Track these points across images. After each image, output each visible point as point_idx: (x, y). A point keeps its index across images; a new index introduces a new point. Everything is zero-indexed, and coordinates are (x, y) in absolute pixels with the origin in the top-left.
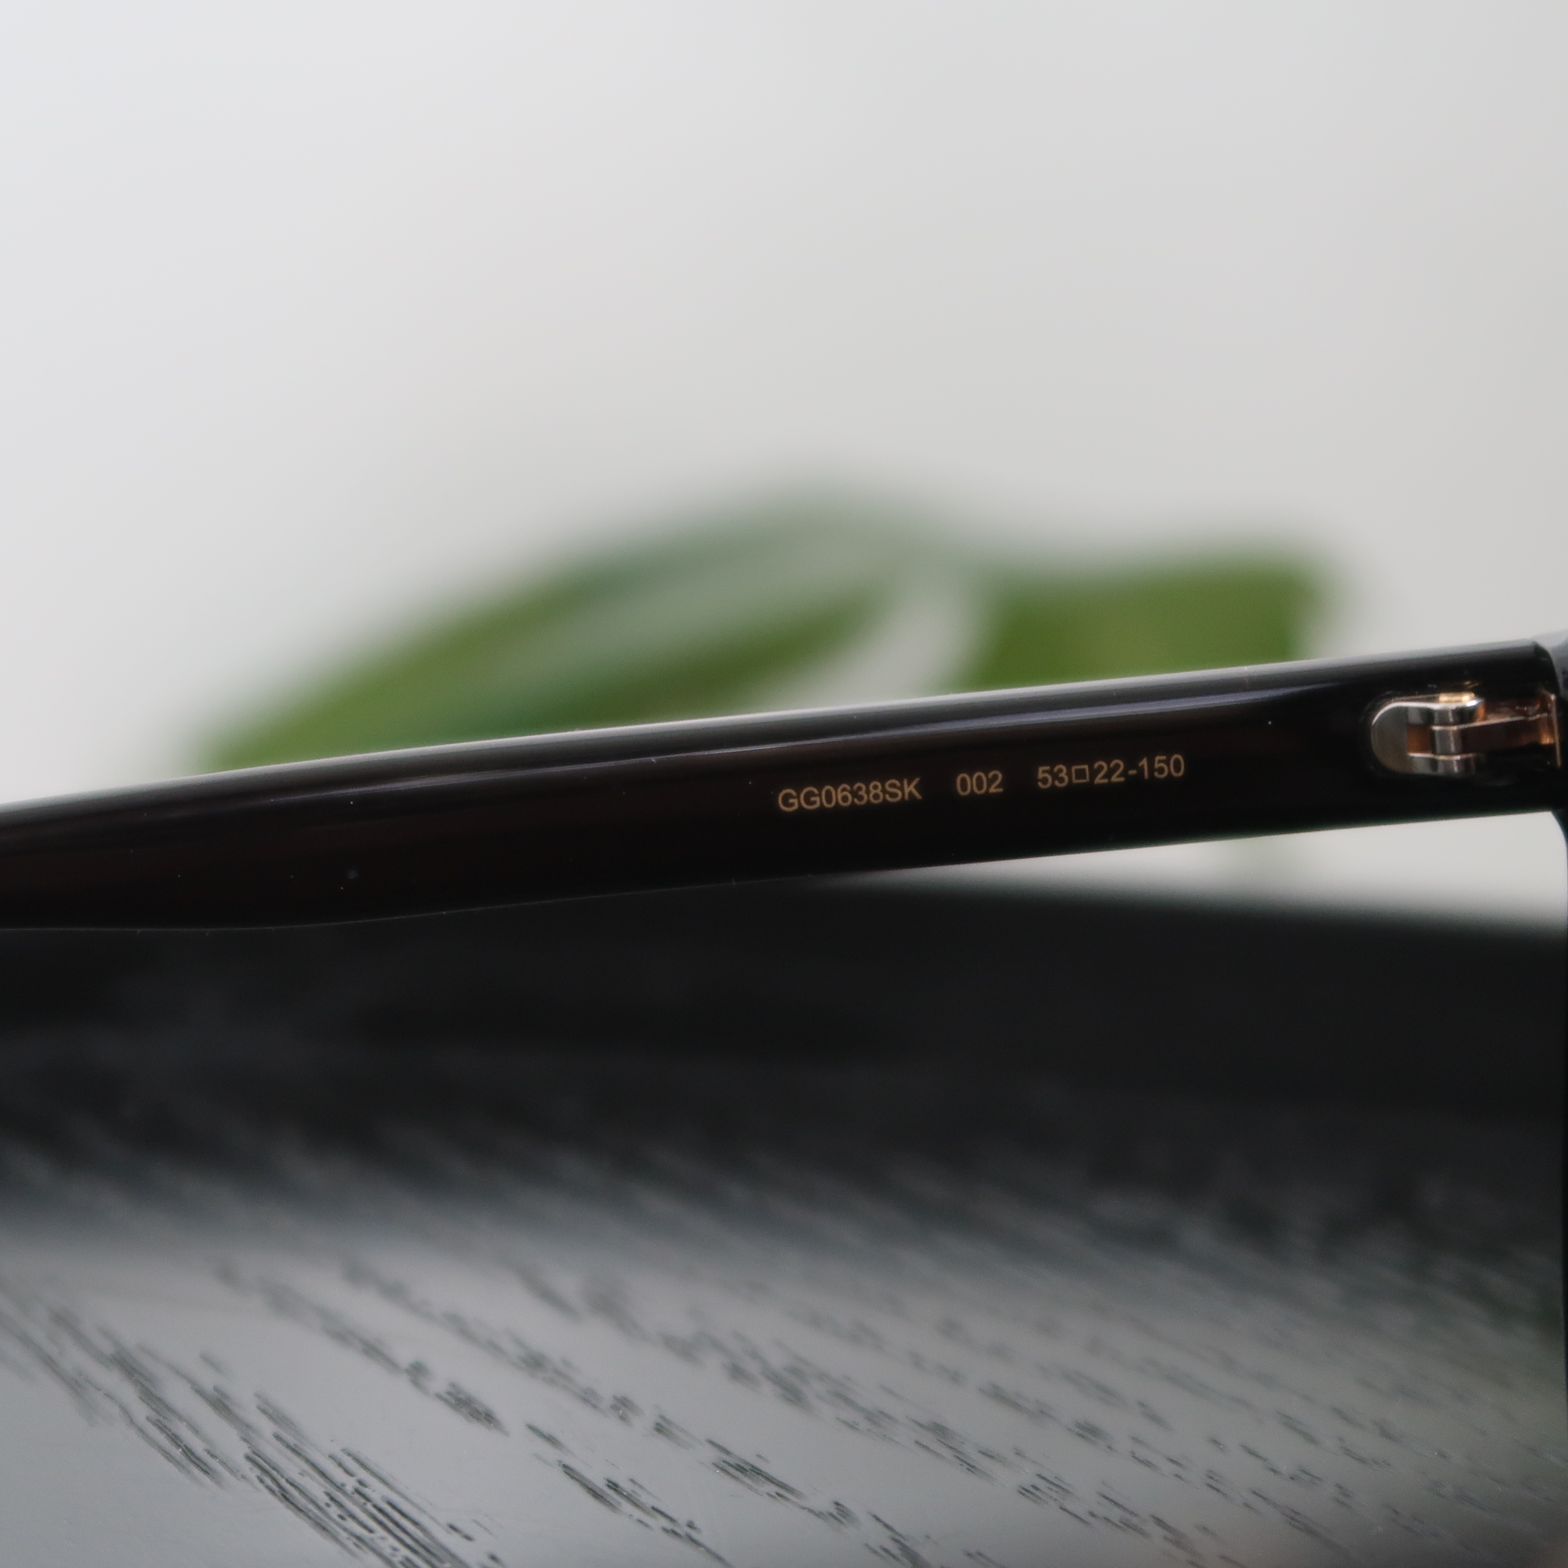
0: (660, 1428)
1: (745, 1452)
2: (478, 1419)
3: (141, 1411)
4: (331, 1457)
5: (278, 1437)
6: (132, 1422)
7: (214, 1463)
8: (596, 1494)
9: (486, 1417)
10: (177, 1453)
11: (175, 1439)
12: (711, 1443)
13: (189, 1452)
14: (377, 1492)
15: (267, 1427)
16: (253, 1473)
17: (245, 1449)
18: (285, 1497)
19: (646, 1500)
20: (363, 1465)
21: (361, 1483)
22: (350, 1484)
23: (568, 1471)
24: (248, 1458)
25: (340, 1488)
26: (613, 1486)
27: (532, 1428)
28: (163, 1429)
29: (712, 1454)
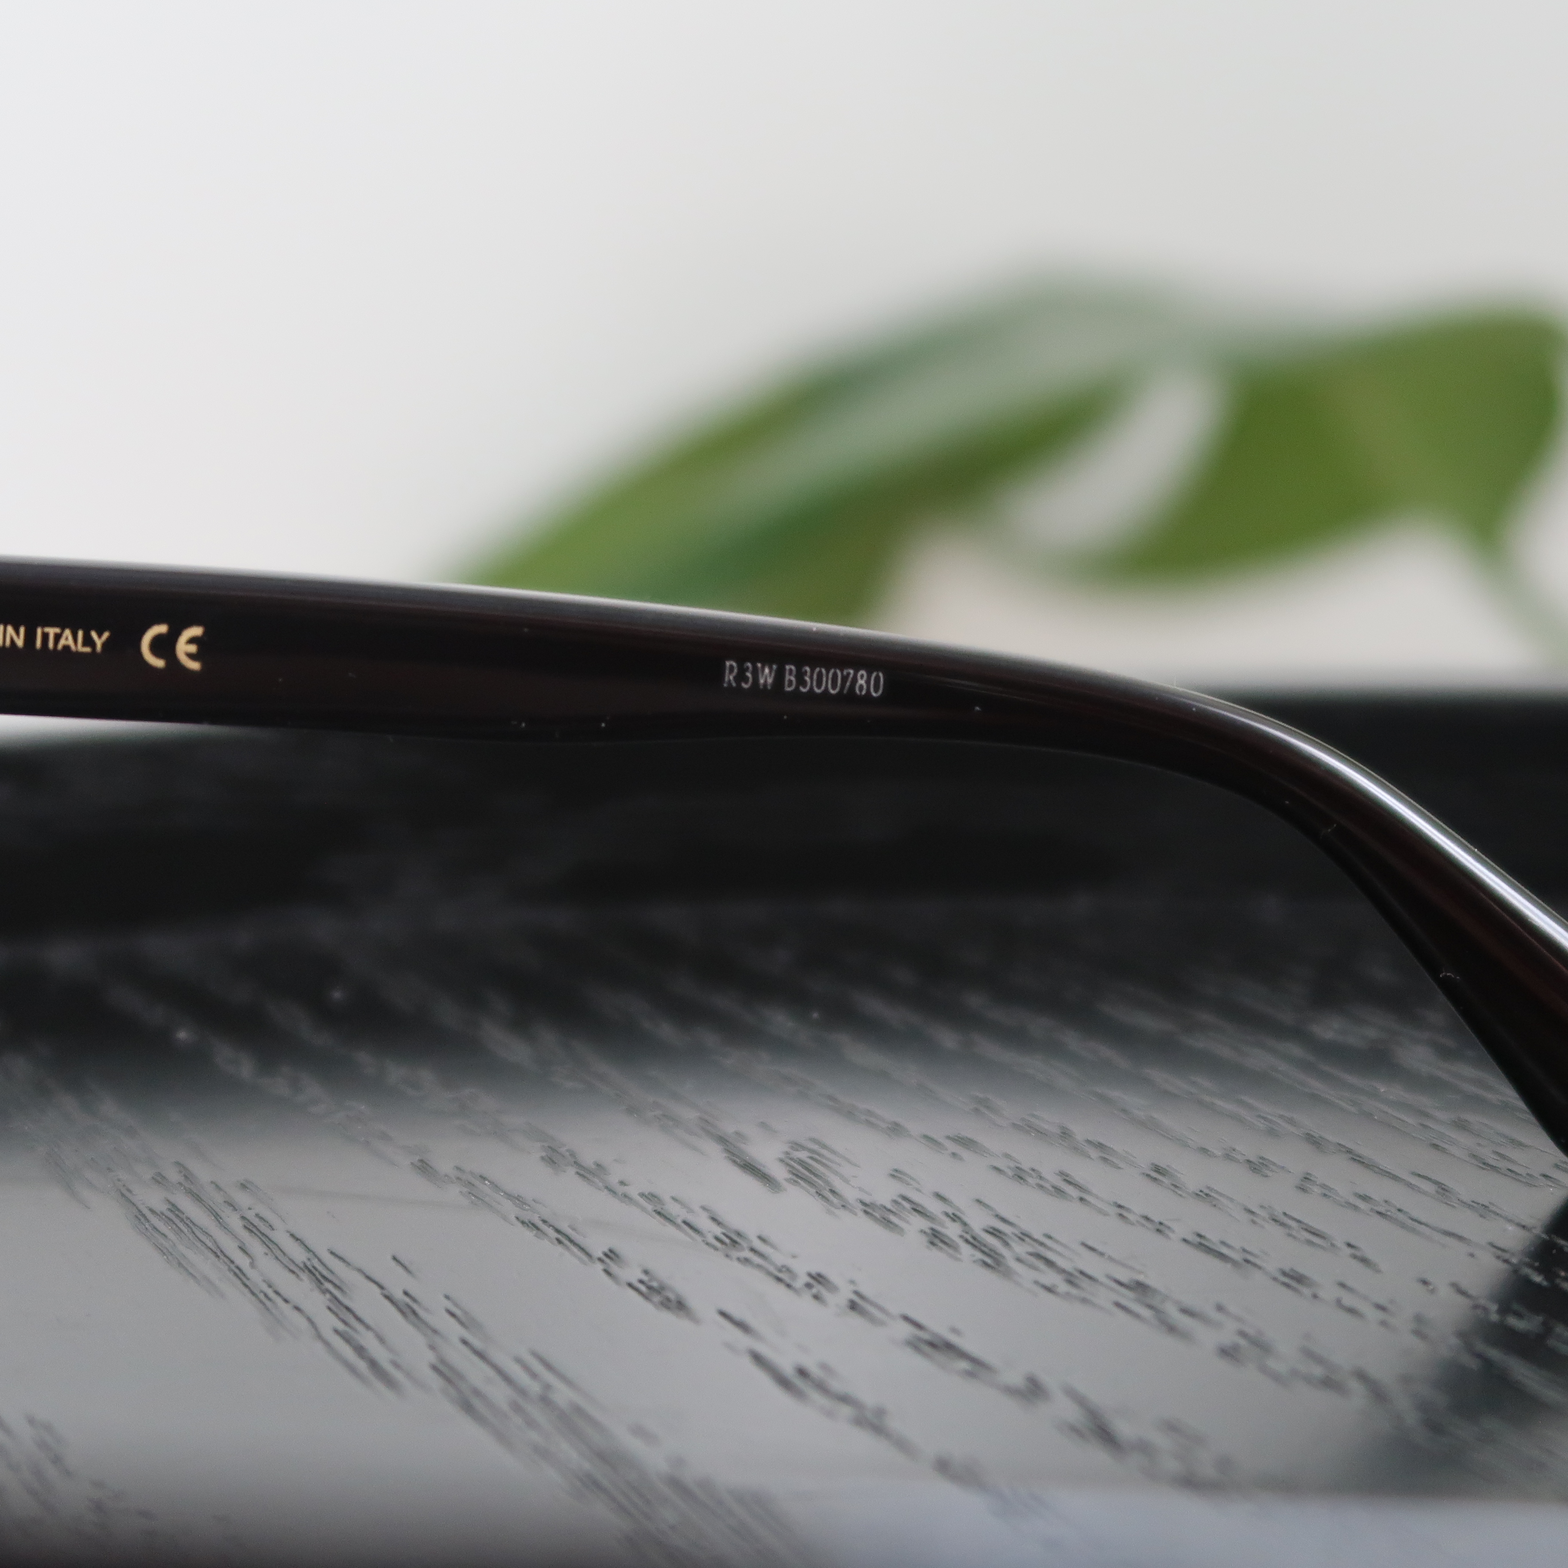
0: (853, 1306)
1: (939, 1327)
2: (668, 1308)
3: (328, 1322)
4: (519, 1361)
5: (465, 1342)
6: (319, 1336)
7: (398, 1375)
8: (783, 1382)
9: (679, 1306)
10: (362, 1365)
11: (360, 1351)
12: (906, 1318)
13: (373, 1364)
14: (563, 1395)
15: (453, 1330)
16: (435, 1382)
17: (431, 1357)
18: (468, 1408)
19: (836, 1385)
20: (548, 1366)
21: (547, 1387)
22: (535, 1388)
23: (758, 1359)
24: (435, 1368)
25: (522, 1392)
26: (802, 1372)
27: (723, 1314)
28: (348, 1340)
29: (907, 1330)
